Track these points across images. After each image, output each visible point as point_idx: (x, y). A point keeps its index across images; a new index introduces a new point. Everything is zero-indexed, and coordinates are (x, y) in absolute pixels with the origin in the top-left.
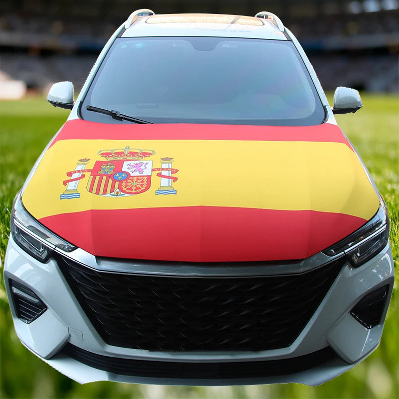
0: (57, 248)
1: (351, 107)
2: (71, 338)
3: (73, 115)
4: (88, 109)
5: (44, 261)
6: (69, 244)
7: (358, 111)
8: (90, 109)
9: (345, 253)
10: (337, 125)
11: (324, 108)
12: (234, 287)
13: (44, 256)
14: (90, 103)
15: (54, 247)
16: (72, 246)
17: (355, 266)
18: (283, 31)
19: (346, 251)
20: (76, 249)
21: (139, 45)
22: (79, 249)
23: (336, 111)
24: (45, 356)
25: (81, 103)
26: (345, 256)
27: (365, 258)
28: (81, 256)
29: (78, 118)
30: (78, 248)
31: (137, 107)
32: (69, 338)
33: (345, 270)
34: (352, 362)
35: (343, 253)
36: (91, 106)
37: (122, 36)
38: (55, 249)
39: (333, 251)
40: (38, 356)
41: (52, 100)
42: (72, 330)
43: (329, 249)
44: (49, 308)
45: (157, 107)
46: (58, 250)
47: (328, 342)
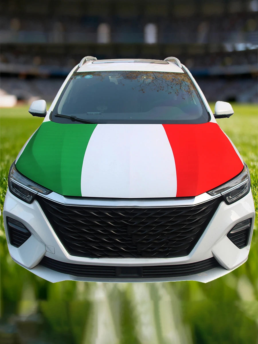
0: (39, 193)
1: (226, 114)
2: (47, 252)
3: (47, 119)
4: (56, 116)
5: (30, 202)
6: (47, 190)
7: (230, 117)
8: (58, 116)
9: (221, 194)
10: (216, 123)
11: (209, 113)
12: (151, 214)
13: (30, 199)
14: (57, 112)
15: (37, 192)
16: (49, 191)
17: (228, 203)
18: (182, 67)
19: (222, 193)
22: (53, 192)
23: (217, 117)
24: (29, 266)
25: (52, 113)
26: (221, 196)
28: (54, 197)
29: (50, 121)
30: (51, 191)
31: (88, 114)
32: (45, 253)
33: (221, 206)
34: (229, 268)
35: (220, 194)
36: (58, 114)
37: (77, 72)
38: (37, 193)
39: (214, 193)
40: (24, 267)
41: (31, 111)
42: (47, 247)
43: (211, 191)
44: (33, 234)
45: (100, 114)
46: (40, 194)
47: (213, 254)
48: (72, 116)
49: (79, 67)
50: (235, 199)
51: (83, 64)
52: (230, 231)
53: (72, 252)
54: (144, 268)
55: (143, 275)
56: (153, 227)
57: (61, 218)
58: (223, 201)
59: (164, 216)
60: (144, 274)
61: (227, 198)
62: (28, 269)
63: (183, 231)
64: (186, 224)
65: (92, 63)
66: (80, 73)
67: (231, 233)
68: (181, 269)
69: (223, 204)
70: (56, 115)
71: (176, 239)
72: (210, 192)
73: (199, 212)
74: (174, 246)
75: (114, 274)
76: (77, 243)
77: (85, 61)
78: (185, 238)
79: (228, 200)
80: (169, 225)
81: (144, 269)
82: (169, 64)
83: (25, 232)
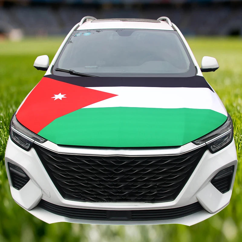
1: (212, 68)
2: (43, 196)
3: (48, 72)
5: (28, 150)
6: (42, 139)
10: (203, 76)
11: (196, 67)
12: (139, 162)
16: (44, 140)
17: (212, 152)
18: (172, 26)
19: (206, 143)
20: (46, 141)
21: (87, 34)
24: (28, 208)
25: (53, 66)
26: (205, 145)
27: (219, 148)
28: (49, 145)
29: (51, 74)
30: (47, 140)
31: (86, 68)
34: (212, 212)
36: (58, 69)
37: (77, 30)
38: (34, 142)
39: (198, 142)
40: (24, 209)
41: (35, 66)
42: (44, 191)
44: (31, 179)
45: (97, 68)
46: (36, 142)
47: (197, 199)
48: (70, 70)
49: (79, 26)
50: (219, 147)
51: (83, 23)
52: (215, 177)
53: (66, 196)
54: (133, 212)
55: (132, 218)
57: (55, 165)
58: (208, 150)
59: (151, 164)
61: (211, 147)
63: (169, 179)
64: (172, 172)
65: (91, 22)
66: (80, 31)
67: (215, 179)
69: (207, 153)
70: (56, 69)
71: (163, 186)
72: (195, 141)
73: (185, 160)
74: (161, 192)
75: (105, 217)
76: (70, 188)
77: (85, 21)
78: (171, 185)
79: (212, 149)
80: (156, 173)
82: (160, 22)
83: (24, 177)
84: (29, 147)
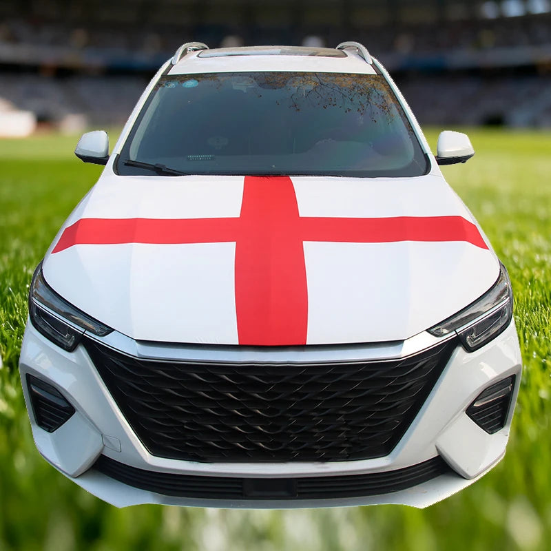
0: (87, 332)
2: (106, 448)
3: (108, 171)
4: (126, 164)
5: (70, 349)
6: (102, 326)
7: (468, 161)
8: (129, 164)
9: (457, 333)
11: (426, 156)
13: (70, 343)
14: (129, 156)
15: (83, 330)
16: (107, 329)
17: (469, 350)
19: (457, 331)
20: (111, 332)
21: (190, 84)
22: (115, 332)
23: (442, 161)
24: (71, 473)
25: (118, 157)
26: (456, 337)
27: (483, 341)
30: (113, 330)
31: (189, 159)
32: (103, 449)
33: (457, 355)
34: (469, 476)
35: (454, 333)
36: (130, 161)
37: (169, 74)
38: (84, 333)
39: (441, 330)
40: (63, 474)
41: (80, 154)
42: (106, 438)
43: (437, 328)
44: (78, 411)
45: (213, 159)
46: (89, 334)
47: (437, 450)
48: (157, 165)
49: (171, 65)
50: (483, 338)
51: (180, 58)
52: (474, 402)
53: (155, 450)
55: (299, 493)
56: (320, 401)
57: (132, 384)
58: (460, 346)
59: (340, 381)
60: (299, 491)
61: (468, 338)
62: (70, 478)
63: (379, 410)
64: (384, 396)
65: (198, 56)
66: (174, 77)
67: (474, 406)
68: (374, 482)
69: (459, 352)
70: (126, 162)
71: (365, 425)
72: (434, 329)
73: (411, 370)
75: (239, 491)
76: (165, 433)
77: (185, 53)
78: (383, 422)
79: (469, 343)
80: (350, 399)
81: (299, 483)
82: (346, 56)
83: (63, 406)
84: (72, 343)
